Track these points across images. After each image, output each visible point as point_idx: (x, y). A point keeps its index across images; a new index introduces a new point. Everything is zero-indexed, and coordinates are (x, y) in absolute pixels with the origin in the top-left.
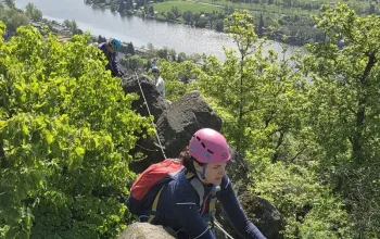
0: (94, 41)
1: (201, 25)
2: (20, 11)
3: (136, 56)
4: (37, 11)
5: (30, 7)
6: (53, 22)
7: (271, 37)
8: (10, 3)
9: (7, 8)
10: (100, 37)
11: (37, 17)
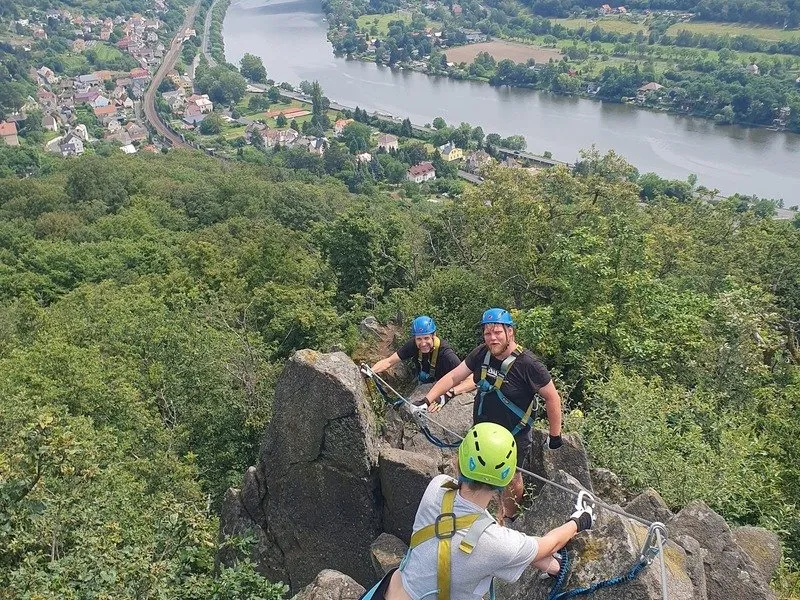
0: (348, 115)
1: (526, 88)
2: (232, 68)
3: (416, 140)
5: (247, 61)
6: (285, 86)
8: (218, 55)
9: (212, 64)
10: (357, 109)
11: (258, 77)
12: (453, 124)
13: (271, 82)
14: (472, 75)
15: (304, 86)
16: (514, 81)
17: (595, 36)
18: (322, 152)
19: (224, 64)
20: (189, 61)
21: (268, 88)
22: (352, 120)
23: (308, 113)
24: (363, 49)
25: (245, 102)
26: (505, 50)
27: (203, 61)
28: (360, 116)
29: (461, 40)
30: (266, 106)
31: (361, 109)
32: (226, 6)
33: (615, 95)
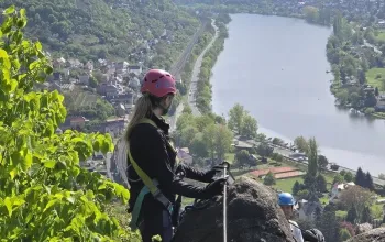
0: (348, 178)
2: (219, 120)
4: (248, 121)
5: (237, 112)
6: (276, 141)
8: (203, 105)
9: (196, 113)
10: (360, 171)
11: (247, 132)
13: (262, 138)
15: (300, 143)
18: (313, 219)
19: (210, 115)
21: (258, 144)
22: (353, 184)
23: (301, 173)
24: (371, 104)
25: (230, 159)
27: (187, 111)
28: (363, 179)
30: (254, 163)
31: (365, 171)
32: (218, 52)
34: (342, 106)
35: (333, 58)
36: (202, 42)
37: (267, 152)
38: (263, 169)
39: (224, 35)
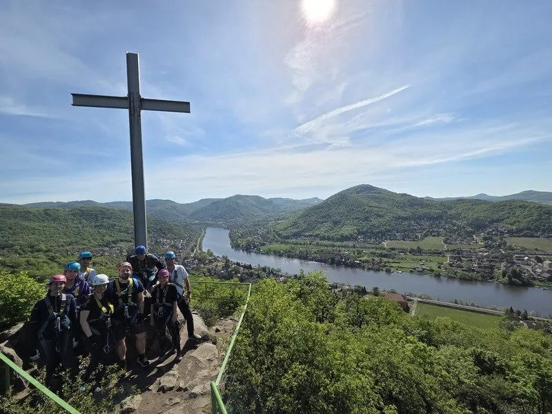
0: (235, 264)
1: (281, 255)
2: (204, 253)
3: (253, 270)
4: (211, 252)
5: (209, 251)
6: (218, 257)
7: (312, 260)
8: (200, 249)
9: (199, 251)
10: (237, 262)
11: (211, 255)
12: (262, 266)
13: (214, 256)
14: (268, 253)
15: (223, 257)
16: (279, 254)
17: (296, 244)
19: (202, 252)
20: (193, 251)
23: (224, 264)
24: (239, 246)
25: (207, 262)
26: (276, 246)
27: (197, 251)
28: (238, 264)
29: (264, 245)
30: (213, 262)
32: (204, 237)
33: (304, 257)
34: (232, 247)
35: (230, 237)
36: (200, 235)
37: (216, 259)
38: (215, 264)
39: (205, 233)
